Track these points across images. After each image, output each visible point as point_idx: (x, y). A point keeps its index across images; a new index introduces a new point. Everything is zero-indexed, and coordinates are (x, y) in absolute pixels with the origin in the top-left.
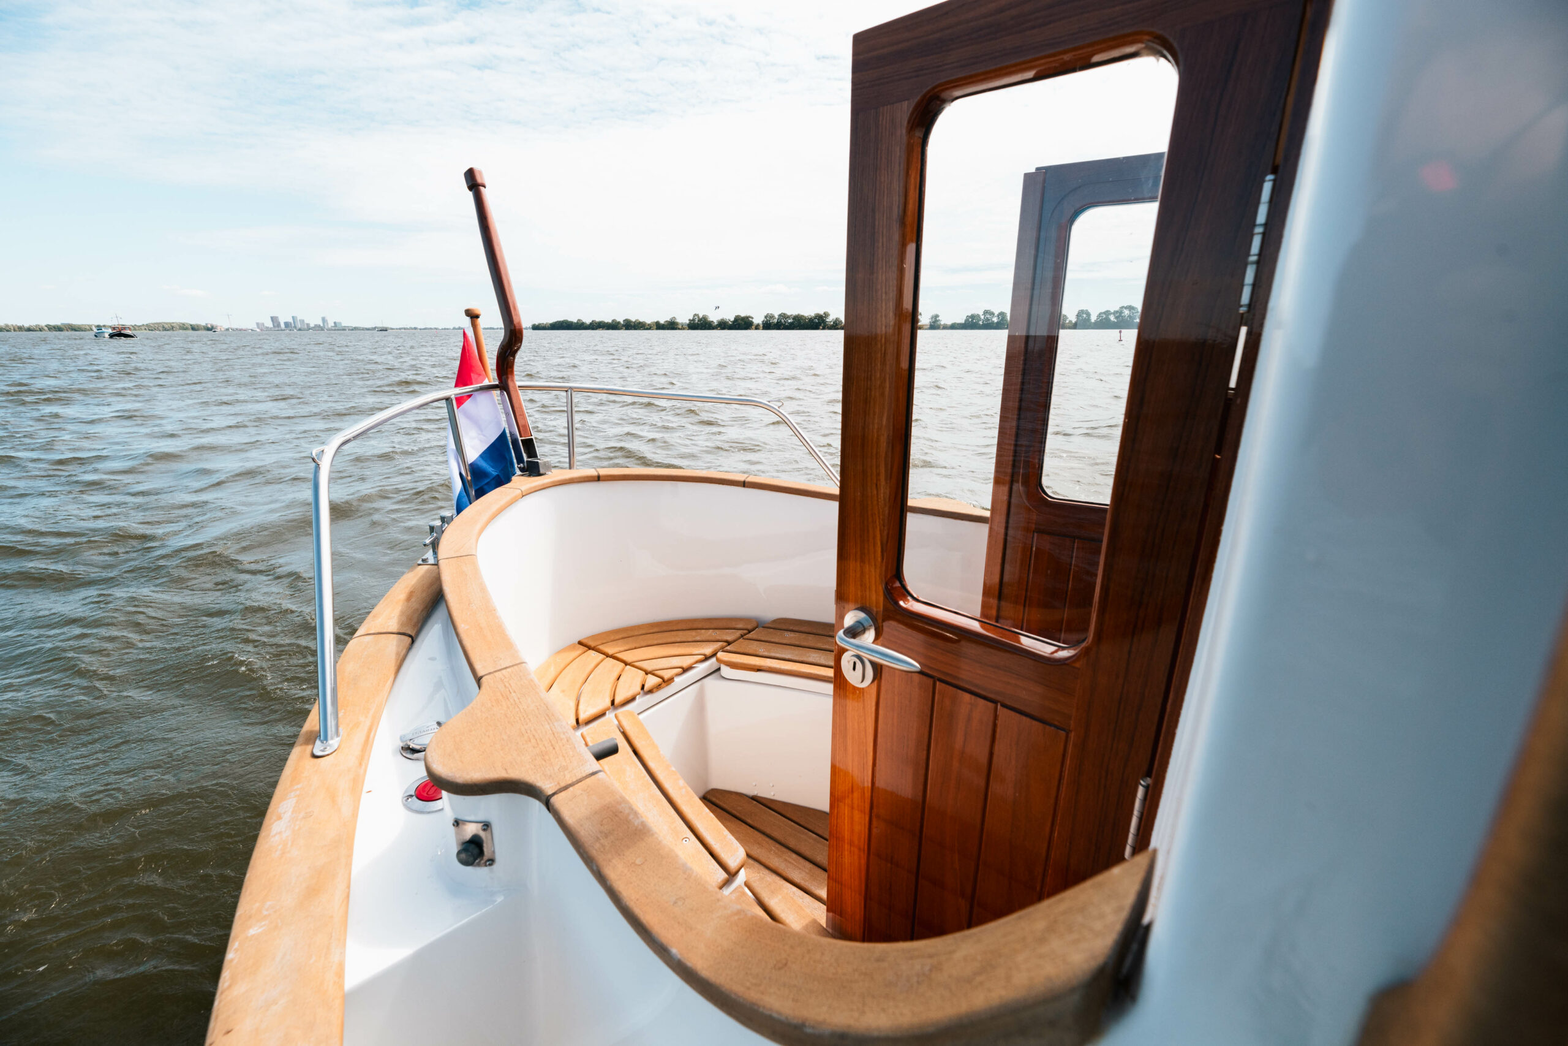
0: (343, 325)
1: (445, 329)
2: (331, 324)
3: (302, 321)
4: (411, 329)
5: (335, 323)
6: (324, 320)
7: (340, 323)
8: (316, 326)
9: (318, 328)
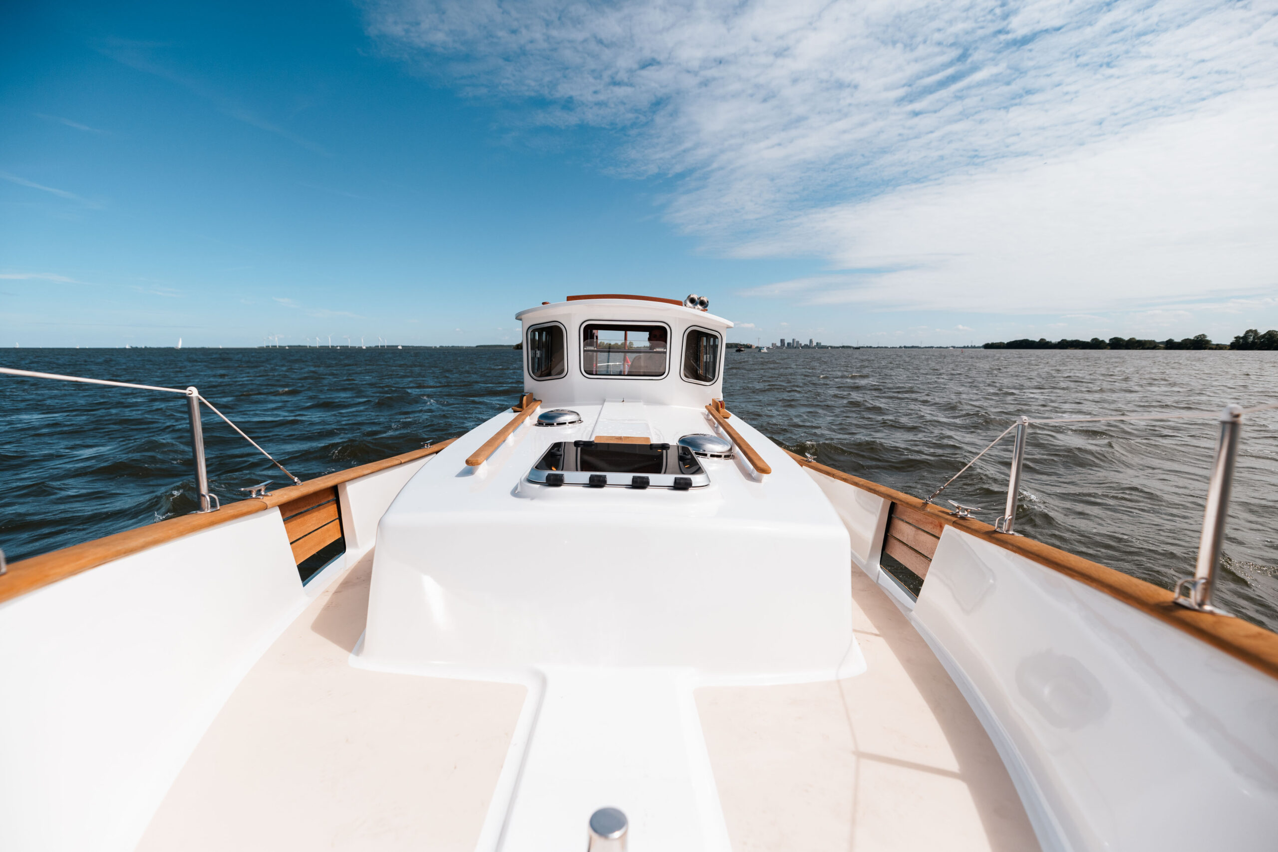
0: (822, 344)
1: (893, 348)
2: (814, 344)
3: (798, 342)
4: (867, 347)
5: (817, 343)
6: (811, 341)
7: (820, 343)
8: (805, 345)
9: (806, 346)
